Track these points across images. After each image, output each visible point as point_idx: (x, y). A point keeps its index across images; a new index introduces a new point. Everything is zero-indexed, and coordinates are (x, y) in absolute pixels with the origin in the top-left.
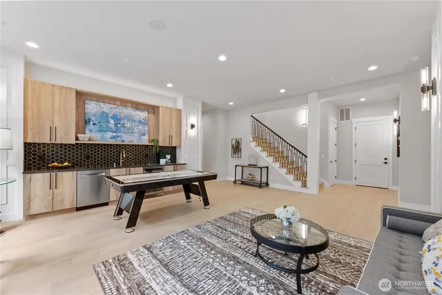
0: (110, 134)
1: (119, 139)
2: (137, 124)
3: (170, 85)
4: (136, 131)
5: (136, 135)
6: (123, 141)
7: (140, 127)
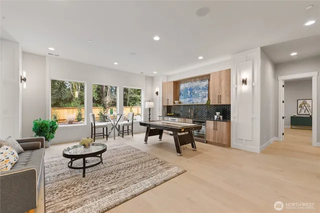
0: (188, 99)
1: (191, 101)
2: (201, 90)
3: (201, 58)
4: (200, 95)
5: (200, 98)
6: (193, 103)
7: (203, 92)
